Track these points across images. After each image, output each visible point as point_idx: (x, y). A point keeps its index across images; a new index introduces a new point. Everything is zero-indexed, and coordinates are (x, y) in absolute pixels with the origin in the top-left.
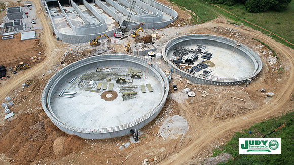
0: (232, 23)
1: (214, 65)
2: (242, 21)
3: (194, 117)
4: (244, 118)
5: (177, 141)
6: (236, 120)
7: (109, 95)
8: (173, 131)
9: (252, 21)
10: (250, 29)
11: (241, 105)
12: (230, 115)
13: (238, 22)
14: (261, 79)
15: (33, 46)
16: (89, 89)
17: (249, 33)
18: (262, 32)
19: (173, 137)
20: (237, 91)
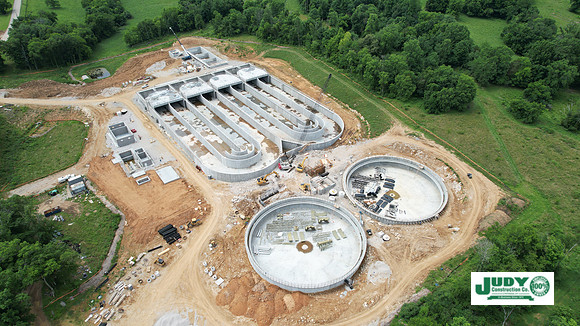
0: (410, 135)
1: (399, 196)
2: (423, 131)
3: (394, 261)
4: (436, 256)
5: (385, 284)
6: (429, 259)
7: (305, 247)
8: (379, 277)
9: (432, 130)
10: (432, 143)
11: (432, 244)
12: (423, 256)
13: (418, 132)
14: (448, 212)
15: (184, 191)
16: (281, 242)
17: (431, 149)
18: (446, 146)
19: (381, 281)
20: (427, 229)
